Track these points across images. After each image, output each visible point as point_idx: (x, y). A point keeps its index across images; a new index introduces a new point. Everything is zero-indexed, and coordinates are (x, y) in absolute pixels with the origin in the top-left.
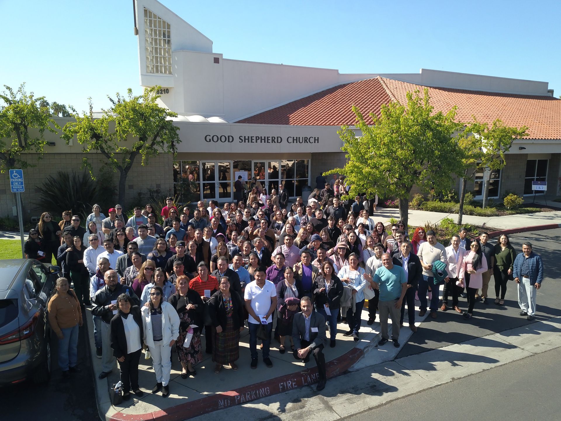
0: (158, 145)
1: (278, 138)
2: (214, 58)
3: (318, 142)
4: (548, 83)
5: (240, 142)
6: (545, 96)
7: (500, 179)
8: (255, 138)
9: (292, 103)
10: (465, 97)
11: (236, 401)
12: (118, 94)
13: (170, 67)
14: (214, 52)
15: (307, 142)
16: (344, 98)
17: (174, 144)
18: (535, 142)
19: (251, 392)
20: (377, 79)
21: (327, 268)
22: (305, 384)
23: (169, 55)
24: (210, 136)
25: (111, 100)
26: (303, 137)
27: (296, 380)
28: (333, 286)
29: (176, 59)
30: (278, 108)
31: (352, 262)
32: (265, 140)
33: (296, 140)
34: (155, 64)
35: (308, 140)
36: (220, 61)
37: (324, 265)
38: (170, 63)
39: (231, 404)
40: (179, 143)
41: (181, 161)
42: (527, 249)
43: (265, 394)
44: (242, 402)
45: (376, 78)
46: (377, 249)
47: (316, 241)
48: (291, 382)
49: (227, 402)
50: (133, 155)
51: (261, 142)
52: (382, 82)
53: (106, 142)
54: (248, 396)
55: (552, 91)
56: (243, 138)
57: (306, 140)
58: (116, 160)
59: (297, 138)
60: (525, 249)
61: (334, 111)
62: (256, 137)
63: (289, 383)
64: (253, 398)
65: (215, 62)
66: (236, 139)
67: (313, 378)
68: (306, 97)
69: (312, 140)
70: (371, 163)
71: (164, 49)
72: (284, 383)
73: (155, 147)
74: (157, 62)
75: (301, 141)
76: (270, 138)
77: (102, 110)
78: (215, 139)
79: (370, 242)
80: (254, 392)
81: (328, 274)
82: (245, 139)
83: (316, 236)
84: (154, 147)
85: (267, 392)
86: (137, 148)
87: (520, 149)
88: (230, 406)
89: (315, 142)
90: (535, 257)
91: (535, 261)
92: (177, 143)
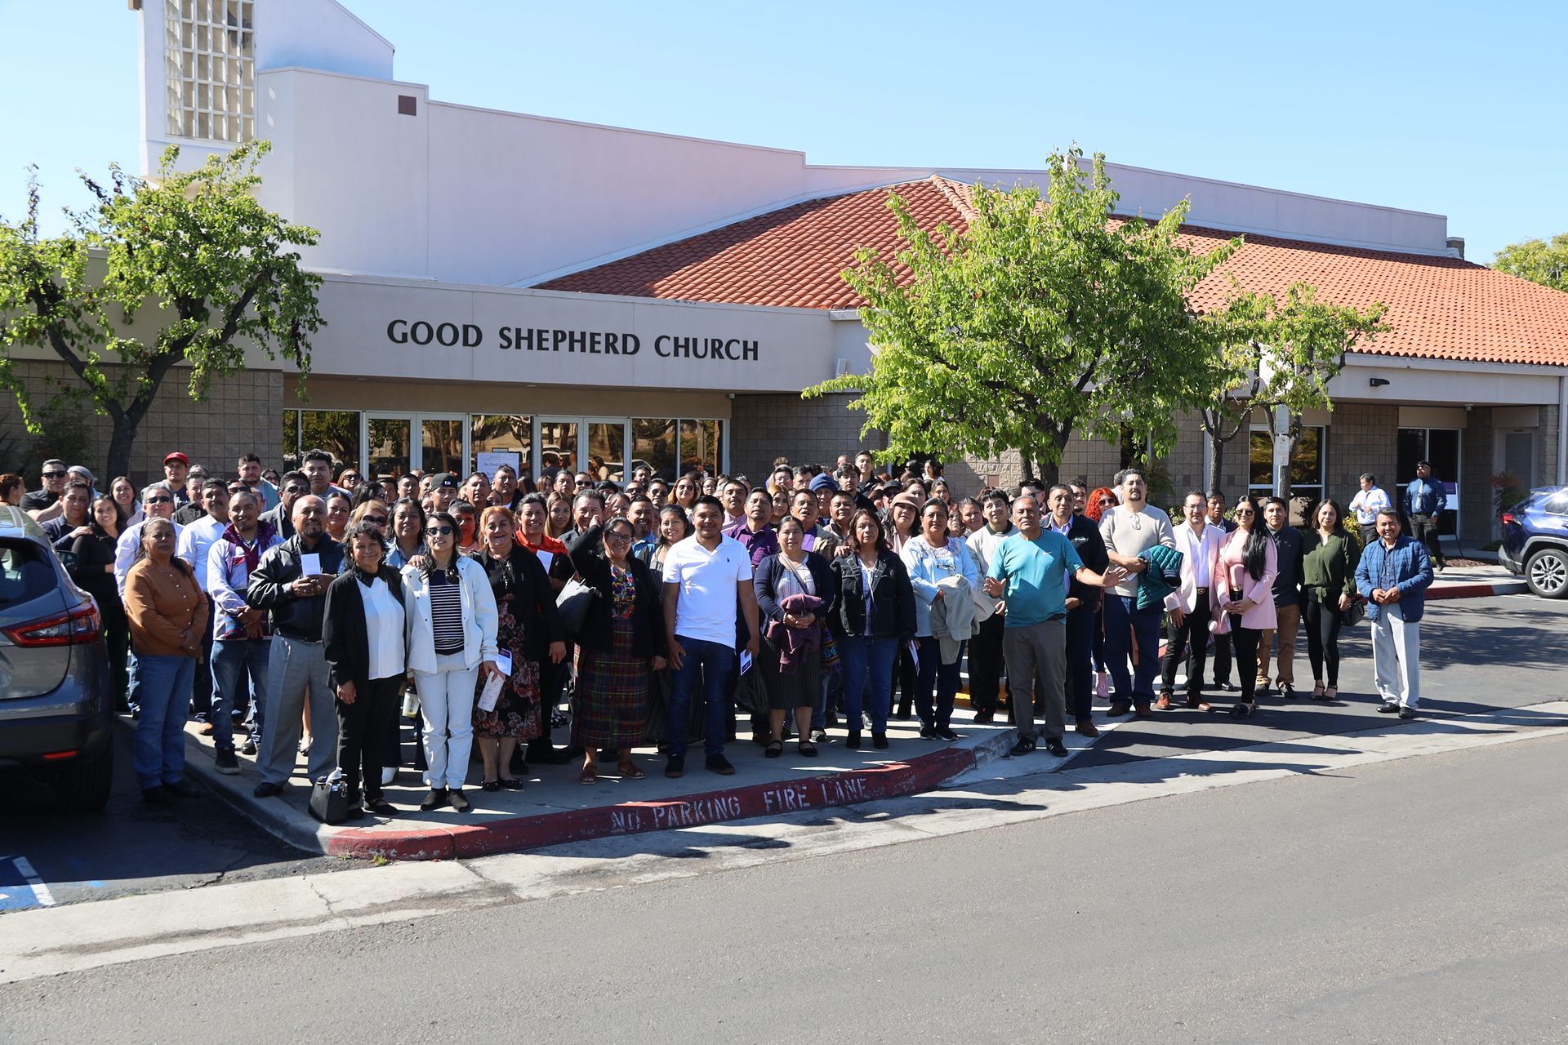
0: (247, 333)
1: (625, 337)
2: (400, 97)
3: (755, 358)
4: (1445, 218)
5: (502, 346)
6: (1442, 258)
7: (1322, 486)
8: (550, 336)
9: (658, 250)
10: (1204, 244)
11: (657, 820)
12: (115, 169)
13: (247, 122)
14: (396, 78)
15: (721, 357)
16: (828, 234)
17: (301, 330)
18: (1414, 364)
19: (692, 804)
20: (931, 183)
21: (863, 526)
22: (831, 802)
23: (247, 81)
24: (405, 323)
25: (91, 184)
26: (706, 340)
27: (805, 788)
28: (886, 572)
29: (272, 94)
30: (611, 266)
31: (932, 522)
32: (585, 342)
33: (685, 347)
34: (198, 110)
35: (723, 350)
36: (420, 107)
37: (857, 518)
38: (247, 109)
39: (642, 825)
40: (316, 330)
41: (300, 410)
42: (1390, 523)
43: (729, 813)
44: (670, 824)
45: (929, 180)
46: (990, 506)
47: (823, 490)
48: (793, 793)
49: (633, 818)
50: (161, 364)
51: (572, 349)
52: (947, 191)
53: (77, 314)
54: (687, 812)
55: (1459, 244)
56: (512, 335)
57: (717, 349)
58: (104, 378)
59: (687, 340)
60: (1384, 524)
61: (801, 270)
62: (556, 333)
63: (789, 794)
64: (698, 819)
65: (401, 111)
66: (492, 339)
67: (849, 790)
68: (702, 236)
69: (737, 350)
70: (949, 350)
71: (231, 62)
72: (775, 793)
73: (236, 340)
74: (203, 102)
75: (701, 352)
76: (602, 339)
77: (66, 211)
78: (422, 333)
79: (969, 515)
80: (701, 804)
81: (865, 541)
82: (519, 338)
83: (824, 478)
84: (231, 341)
85: (735, 809)
86: (175, 342)
87: (1371, 385)
88: (642, 830)
89: (745, 357)
90: (1411, 544)
91: (1410, 554)
92: (310, 329)
